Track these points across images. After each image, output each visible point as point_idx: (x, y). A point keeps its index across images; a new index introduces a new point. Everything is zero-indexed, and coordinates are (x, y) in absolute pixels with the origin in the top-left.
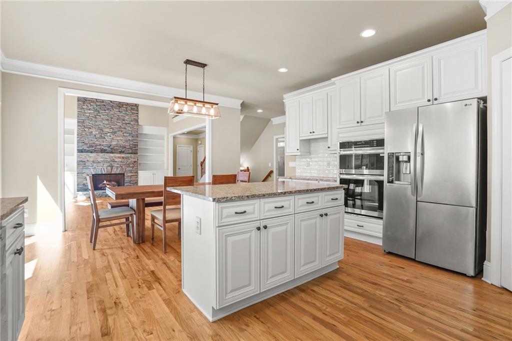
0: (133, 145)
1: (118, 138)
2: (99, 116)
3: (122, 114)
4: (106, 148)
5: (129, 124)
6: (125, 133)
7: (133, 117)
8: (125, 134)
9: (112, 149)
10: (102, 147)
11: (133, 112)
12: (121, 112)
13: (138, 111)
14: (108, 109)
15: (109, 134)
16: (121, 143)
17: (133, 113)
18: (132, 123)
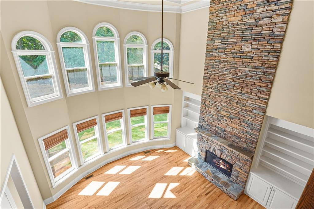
0: (249, 139)
1: (234, 125)
2: (219, 96)
3: (243, 97)
4: (219, 132)
5: (249, 111)
6: (244, 122)
7: (259, 103)
8: (242, 123)
9: (225, 134)
10: (217, 129)
11: (260, 95)
12: (244, 94)
13: (269, 96)
14: (228, 89)
15: (225, 118)
16: (236, 131)
17: (259, 98)
18: (254, 111)
